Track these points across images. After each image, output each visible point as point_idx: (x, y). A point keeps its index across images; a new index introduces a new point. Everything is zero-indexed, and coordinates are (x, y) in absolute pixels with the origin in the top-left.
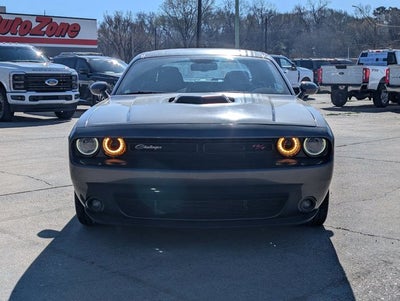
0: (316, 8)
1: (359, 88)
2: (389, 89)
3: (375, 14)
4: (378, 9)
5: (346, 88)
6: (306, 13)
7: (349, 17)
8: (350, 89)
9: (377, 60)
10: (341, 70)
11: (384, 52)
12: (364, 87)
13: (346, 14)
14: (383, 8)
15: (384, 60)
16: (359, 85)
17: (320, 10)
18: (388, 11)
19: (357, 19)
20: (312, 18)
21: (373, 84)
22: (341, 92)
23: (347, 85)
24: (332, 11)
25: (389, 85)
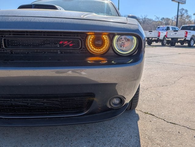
0: (143, 17)
1: (156, 39)
2: (167, 39)
3: (161, 20)
4: (162, 18)
5: (152, 39)
6: (140, 19)
7: (153, 21)
8: (153, 39)
9: (163, 29)
10: (150, 32)
11: (165, 27)
12: (158, 38)
13: (152, 20)
14: (164, 18)
15: (166, 29)
16: (156, 38)
17: (144, 18)
18: (165, 19)
19: (156, 21)
20: (142, 21)
21: (161, 37)
22: (150, 40)
23: (152, 38)
24: (148, 19)
25: (167, 38)
